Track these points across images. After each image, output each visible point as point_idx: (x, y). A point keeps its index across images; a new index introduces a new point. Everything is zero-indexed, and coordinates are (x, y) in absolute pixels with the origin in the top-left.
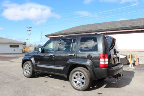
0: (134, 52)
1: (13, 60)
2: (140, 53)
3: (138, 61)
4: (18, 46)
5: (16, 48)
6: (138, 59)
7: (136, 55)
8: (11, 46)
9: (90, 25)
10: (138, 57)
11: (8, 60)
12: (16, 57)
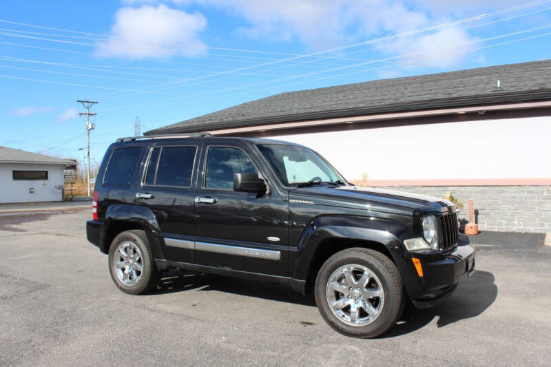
0: (462, 189)
1: (25, 225)
2: (481, 192)
3: (476, 222)
4: (44, 176)
5: (37, 184)
6: (476, 213)
7: (467, 200)
8: (18, 175)
9: (312, 91)
10: (475, 207)
11: (7, 226)
12: (36, 215)
